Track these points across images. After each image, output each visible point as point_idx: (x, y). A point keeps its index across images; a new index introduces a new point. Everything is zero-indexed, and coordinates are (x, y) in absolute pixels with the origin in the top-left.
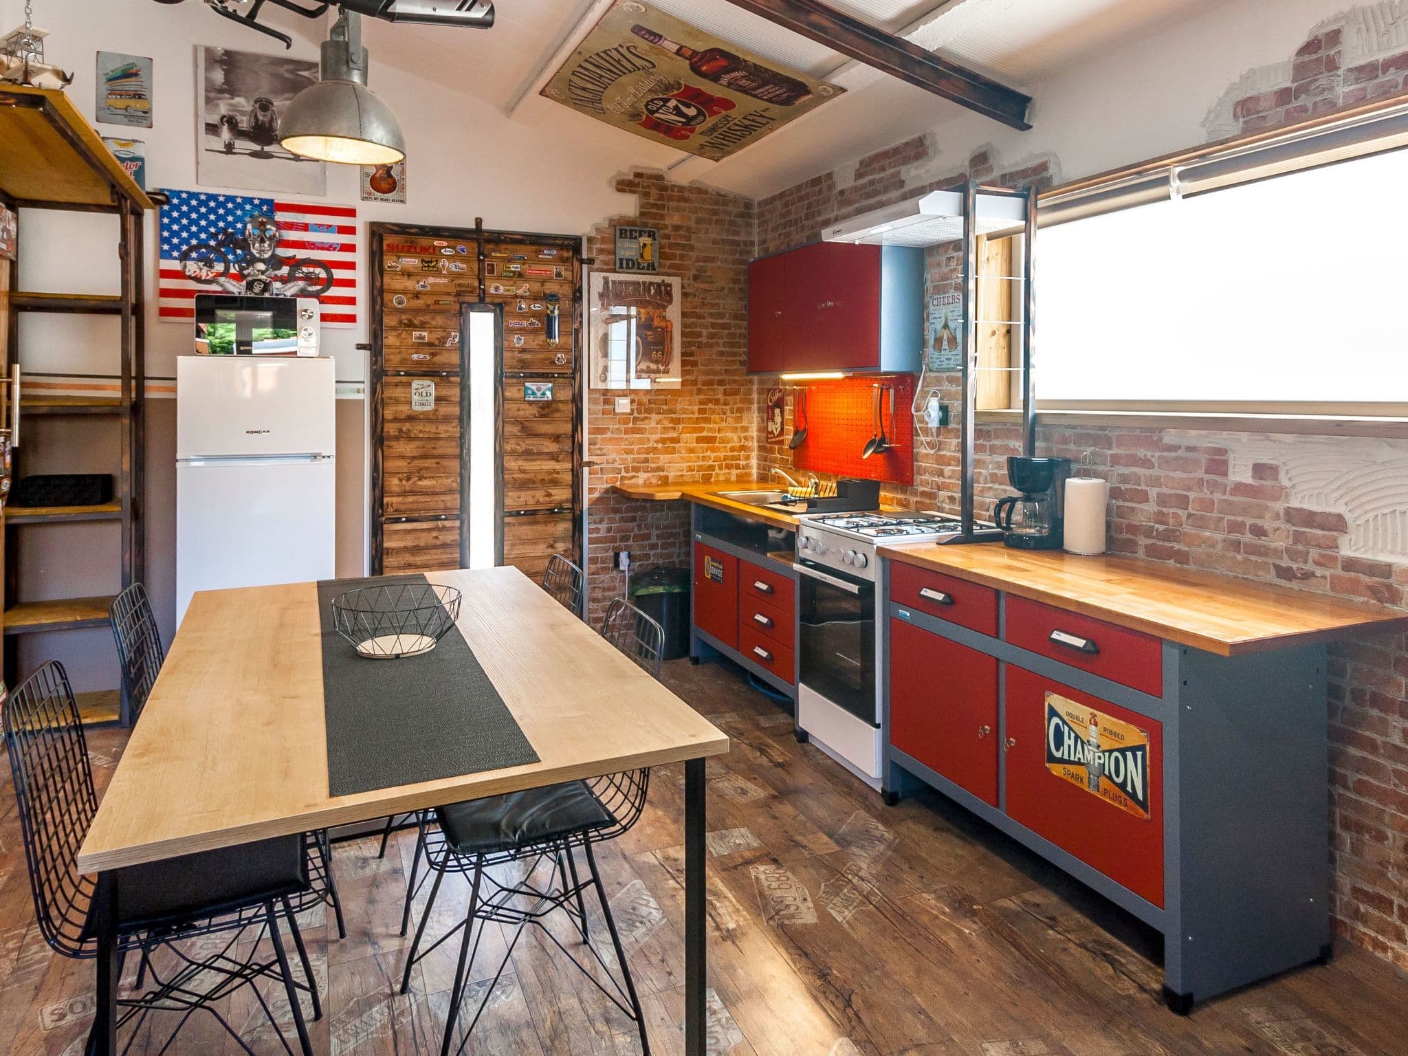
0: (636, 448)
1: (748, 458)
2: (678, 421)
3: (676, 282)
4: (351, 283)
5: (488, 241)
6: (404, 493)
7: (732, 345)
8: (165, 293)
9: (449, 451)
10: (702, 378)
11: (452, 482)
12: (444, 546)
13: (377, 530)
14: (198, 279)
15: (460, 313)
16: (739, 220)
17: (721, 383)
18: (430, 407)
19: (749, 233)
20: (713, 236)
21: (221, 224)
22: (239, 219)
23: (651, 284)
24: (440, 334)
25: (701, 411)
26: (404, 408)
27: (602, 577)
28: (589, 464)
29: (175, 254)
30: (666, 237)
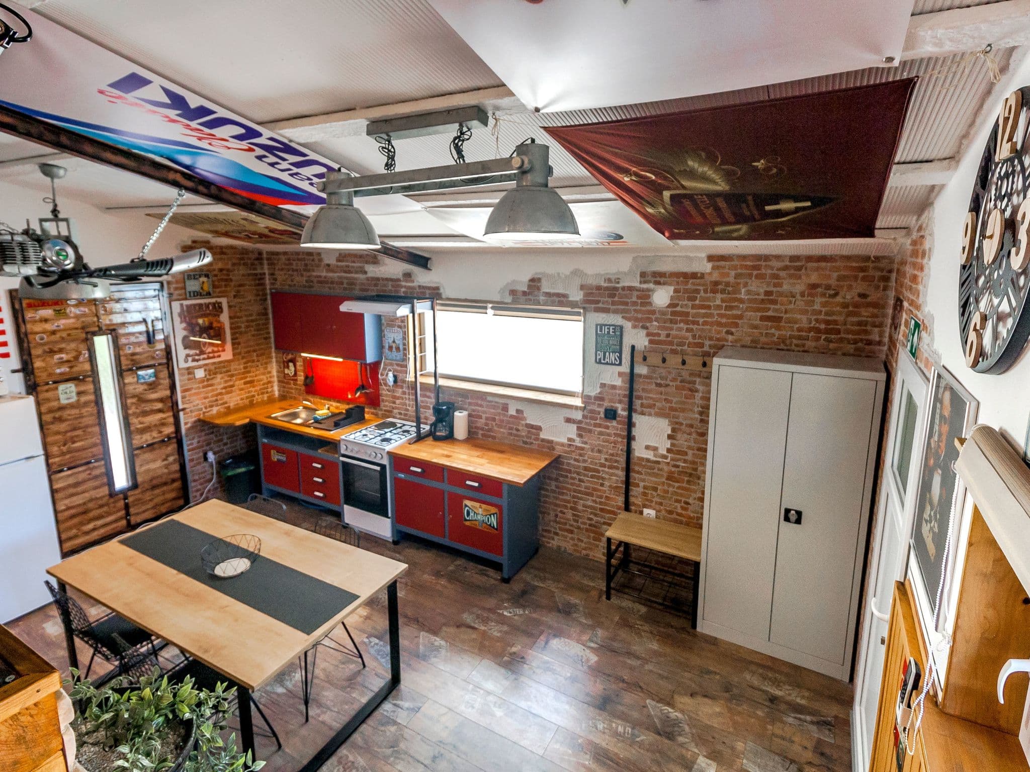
0: (210, 395)
1: (272, 387)
2: (232, 376)
3: (224, 301)
6: (63, 454)
9: (90, 422)
10: (244, 350)
11: (96, 439)
12: (96, 478)
15: (86, 340)
16: (256, 262)
17: (255, 351)
18: (74, 399)
19: (263, 269)
20: (242, 272)
23: (210, 303)
24: (74, 354)
25: (245, 368)
26: (55, 404)
27: (199, 467)
28: (183, 410)
30: (216, 276)
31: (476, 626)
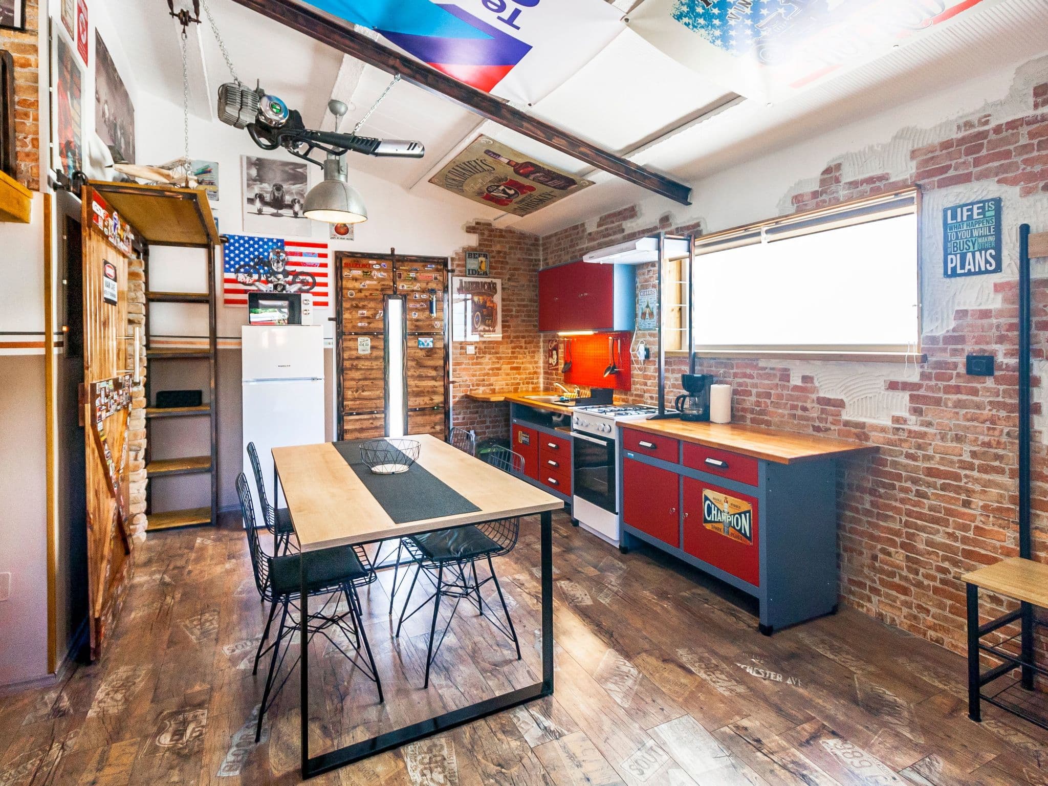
0: (478, 373)
1: (538, 378)
2: (500, 358)
3: (498, 282)
4: (325, 285)
5: (398, 261)
6: (354, 399)
7: (529, 316)
8: (227, 291)
9: (378, 376)
10: (513, 335)
11: (379, 393)
12: (376, 428)
13: (340, 420)
14: (244, 283)
15: (383, 300)
16: (532, 248)
17: (523, 337)
18: (368, 352)
19: (538, 255)
20: (518, 256)
21: (256, 253)
22: (265, 250)
23: (485, 283)
24: (373, 312)
25: (513, 353)
26: (354, 353)
28: (453, 382)
29: (232, 270)
30: (493, 257)
31: (693, 669)
